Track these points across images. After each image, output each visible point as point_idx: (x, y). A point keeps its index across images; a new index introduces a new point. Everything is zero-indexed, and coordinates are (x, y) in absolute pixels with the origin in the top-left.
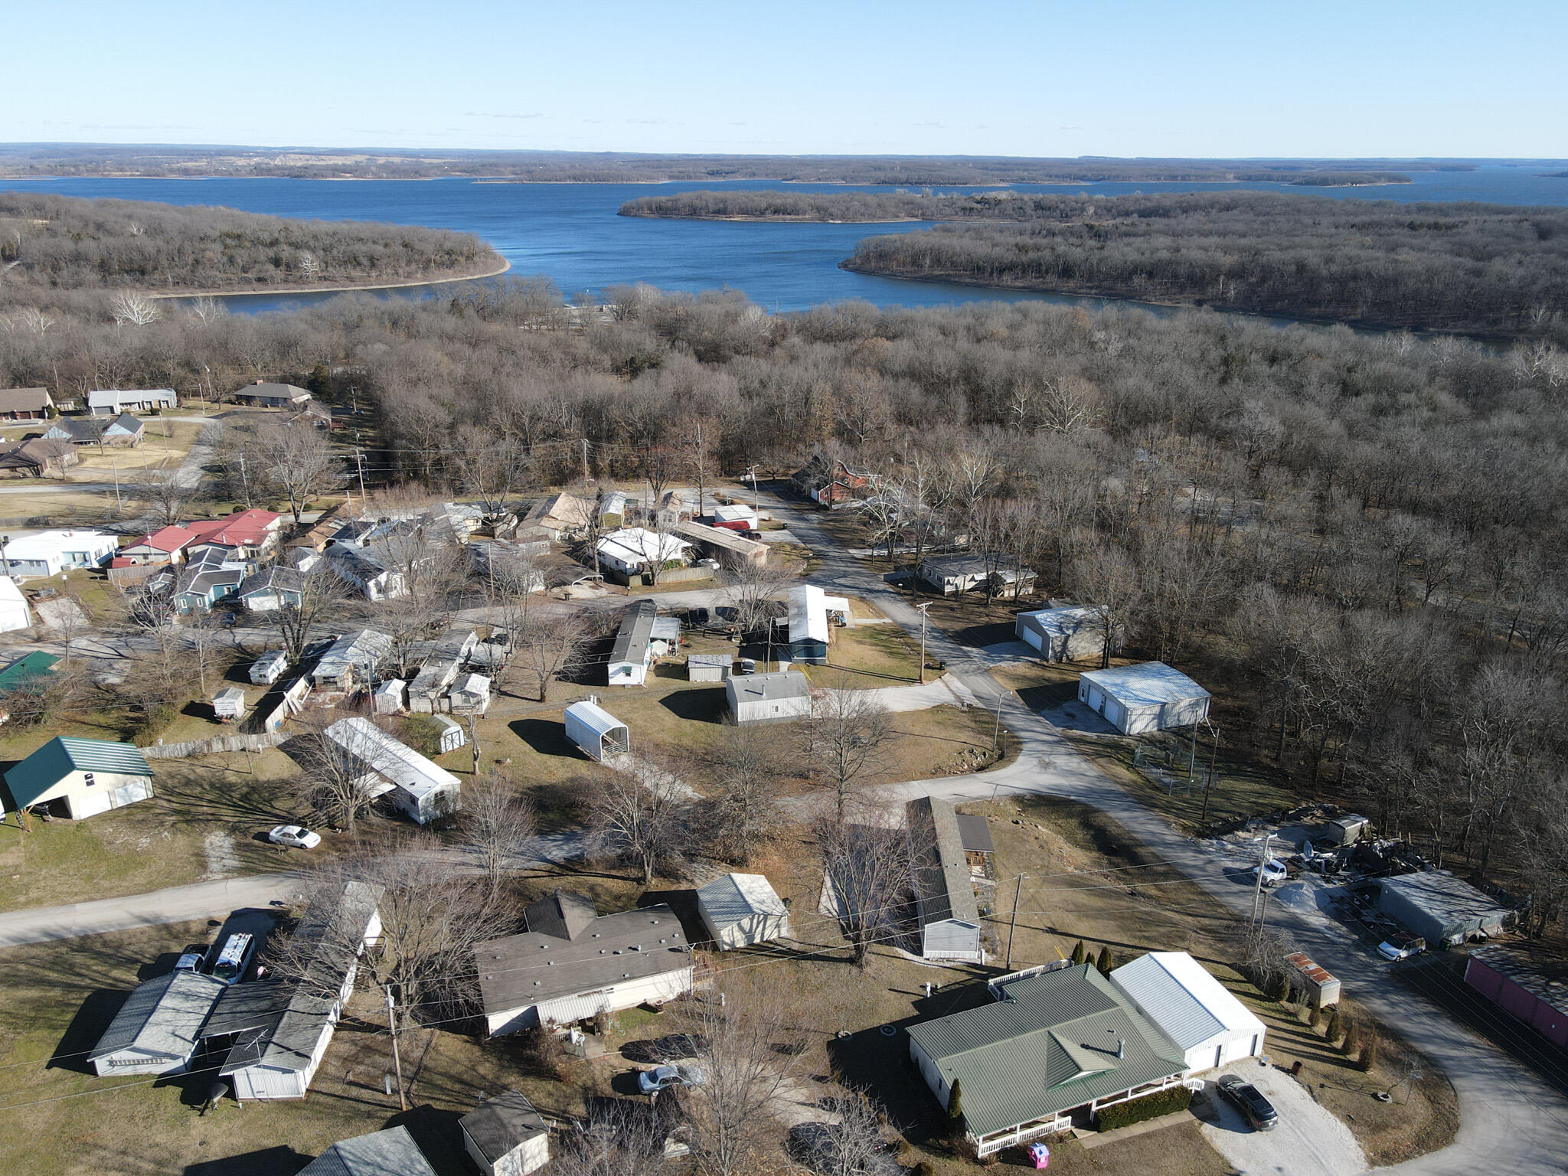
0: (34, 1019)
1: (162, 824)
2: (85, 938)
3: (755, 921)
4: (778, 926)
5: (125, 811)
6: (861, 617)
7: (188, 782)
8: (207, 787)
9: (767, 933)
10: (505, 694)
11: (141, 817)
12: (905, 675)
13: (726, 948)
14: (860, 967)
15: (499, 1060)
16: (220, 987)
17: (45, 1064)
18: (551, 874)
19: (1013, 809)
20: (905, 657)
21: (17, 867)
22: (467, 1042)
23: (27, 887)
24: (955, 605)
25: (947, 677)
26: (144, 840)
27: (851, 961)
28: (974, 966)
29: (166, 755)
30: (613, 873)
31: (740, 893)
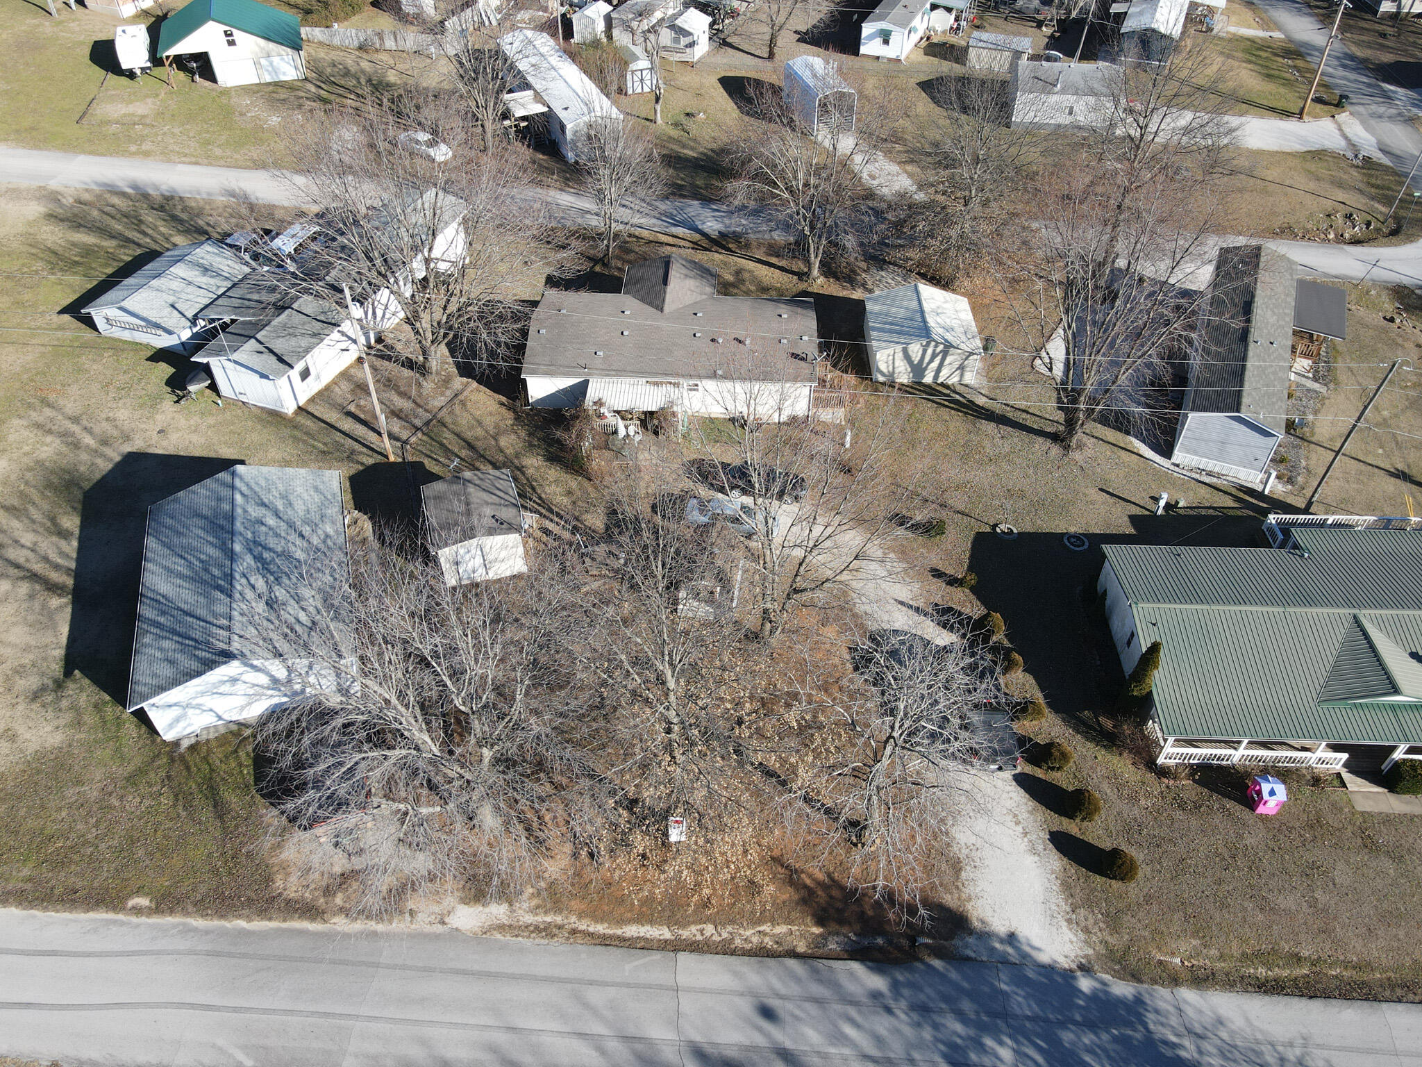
1: (300, 107)
2: (168, 199)
4: (961, 368)
5: (271, 88)
6: (1238, 24)
8: (363, 81)
9: (945, 373)
10: (731, 46)
12: (1279, 105)
13: (881, 379)
14: (1067, 448)
15: (530, 434)
16: (247, 270)
19: (1389, 307)
20: (1288, 83)
22: (502, 404)
23: (143, 139)
24: (1390, 31)
25: (1343, 117)
26: (274, 118)
27: (1055, 437)
28: (1251, 492)
30: (774, 260)
31: (922, 311)
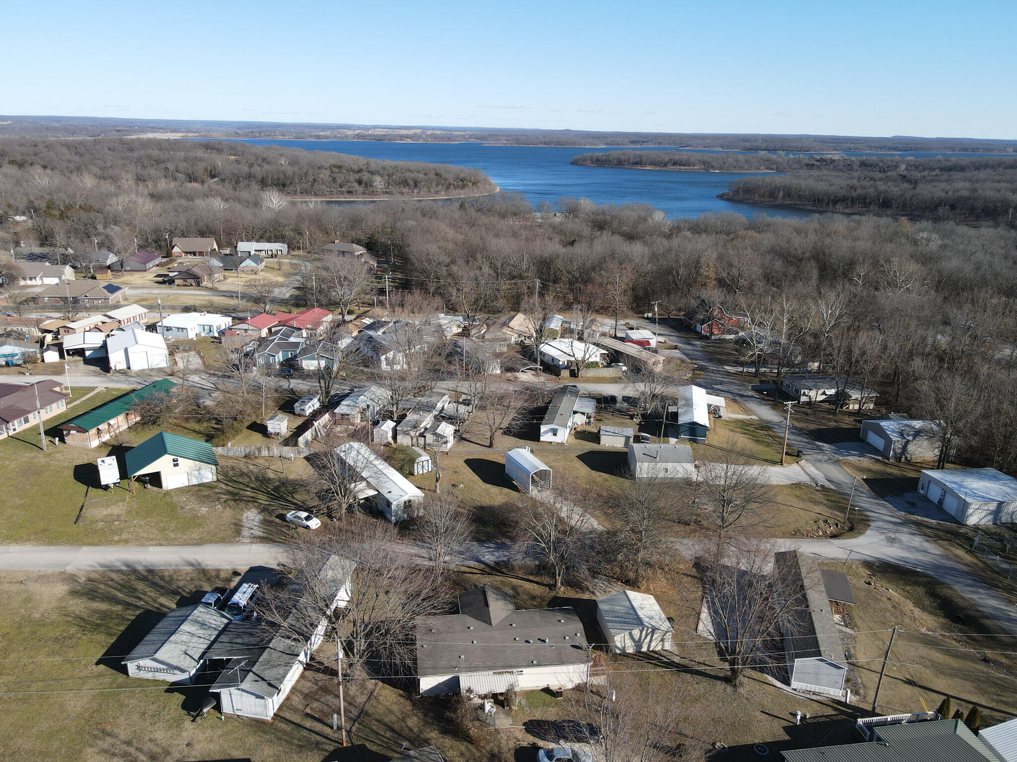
0: (99, 625)
1: (219, 499)
2: (150, 571)
3: (644, 633)
4: (662, 640)
5: (197, 488)
6: (733, 412)
7: (242, 474)
8: (253, 479)
9: (653, 644)
10: (465, 439)
11: (206, 493)
12: (768, 457)
13: (618, 651)
14: (735, 686)
15: (425, 715)
16: (226, 621)
17: (95, 661)
18: (483, 572)
19: (864, 572)
20: (768, 445)
21: (119, 516)
22: (402, 696)
23: (122, 530)
24: (809, 411)
25: (803, 462)
26: (204, 509)
27: (727, 680)
28: (839, 703)
29: (231, 454)
30: (531, 578)
31: (633, 608)
